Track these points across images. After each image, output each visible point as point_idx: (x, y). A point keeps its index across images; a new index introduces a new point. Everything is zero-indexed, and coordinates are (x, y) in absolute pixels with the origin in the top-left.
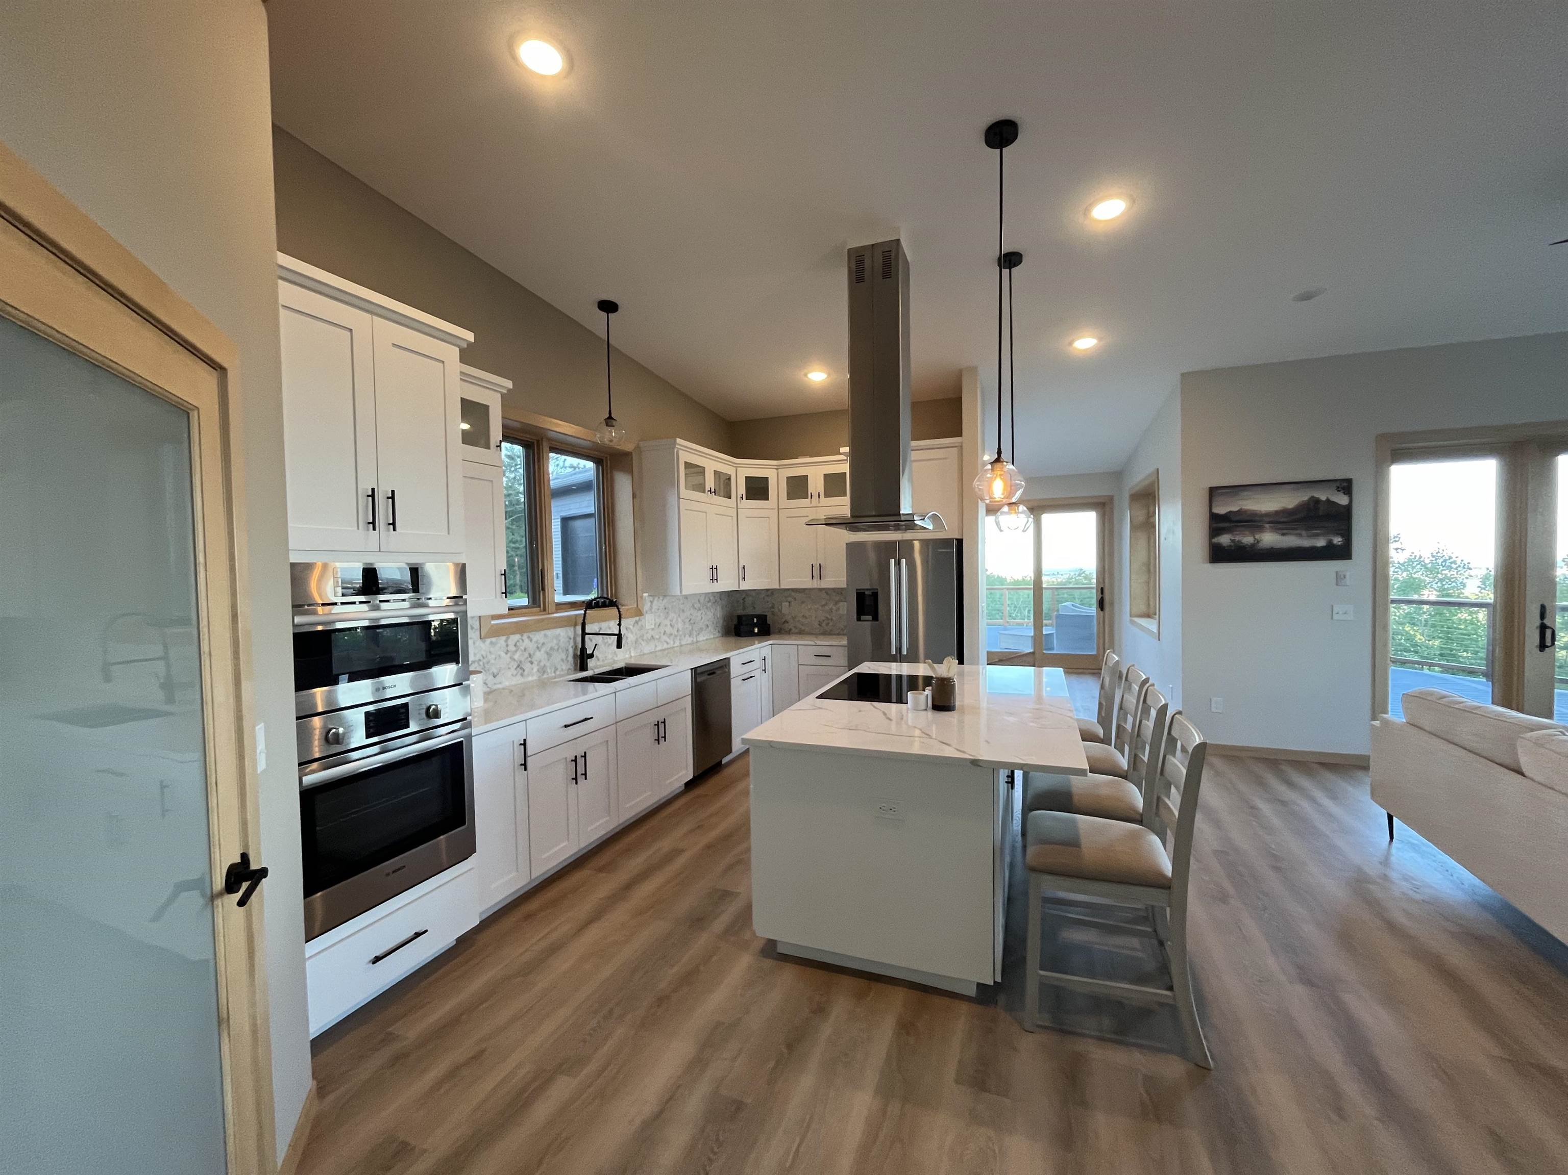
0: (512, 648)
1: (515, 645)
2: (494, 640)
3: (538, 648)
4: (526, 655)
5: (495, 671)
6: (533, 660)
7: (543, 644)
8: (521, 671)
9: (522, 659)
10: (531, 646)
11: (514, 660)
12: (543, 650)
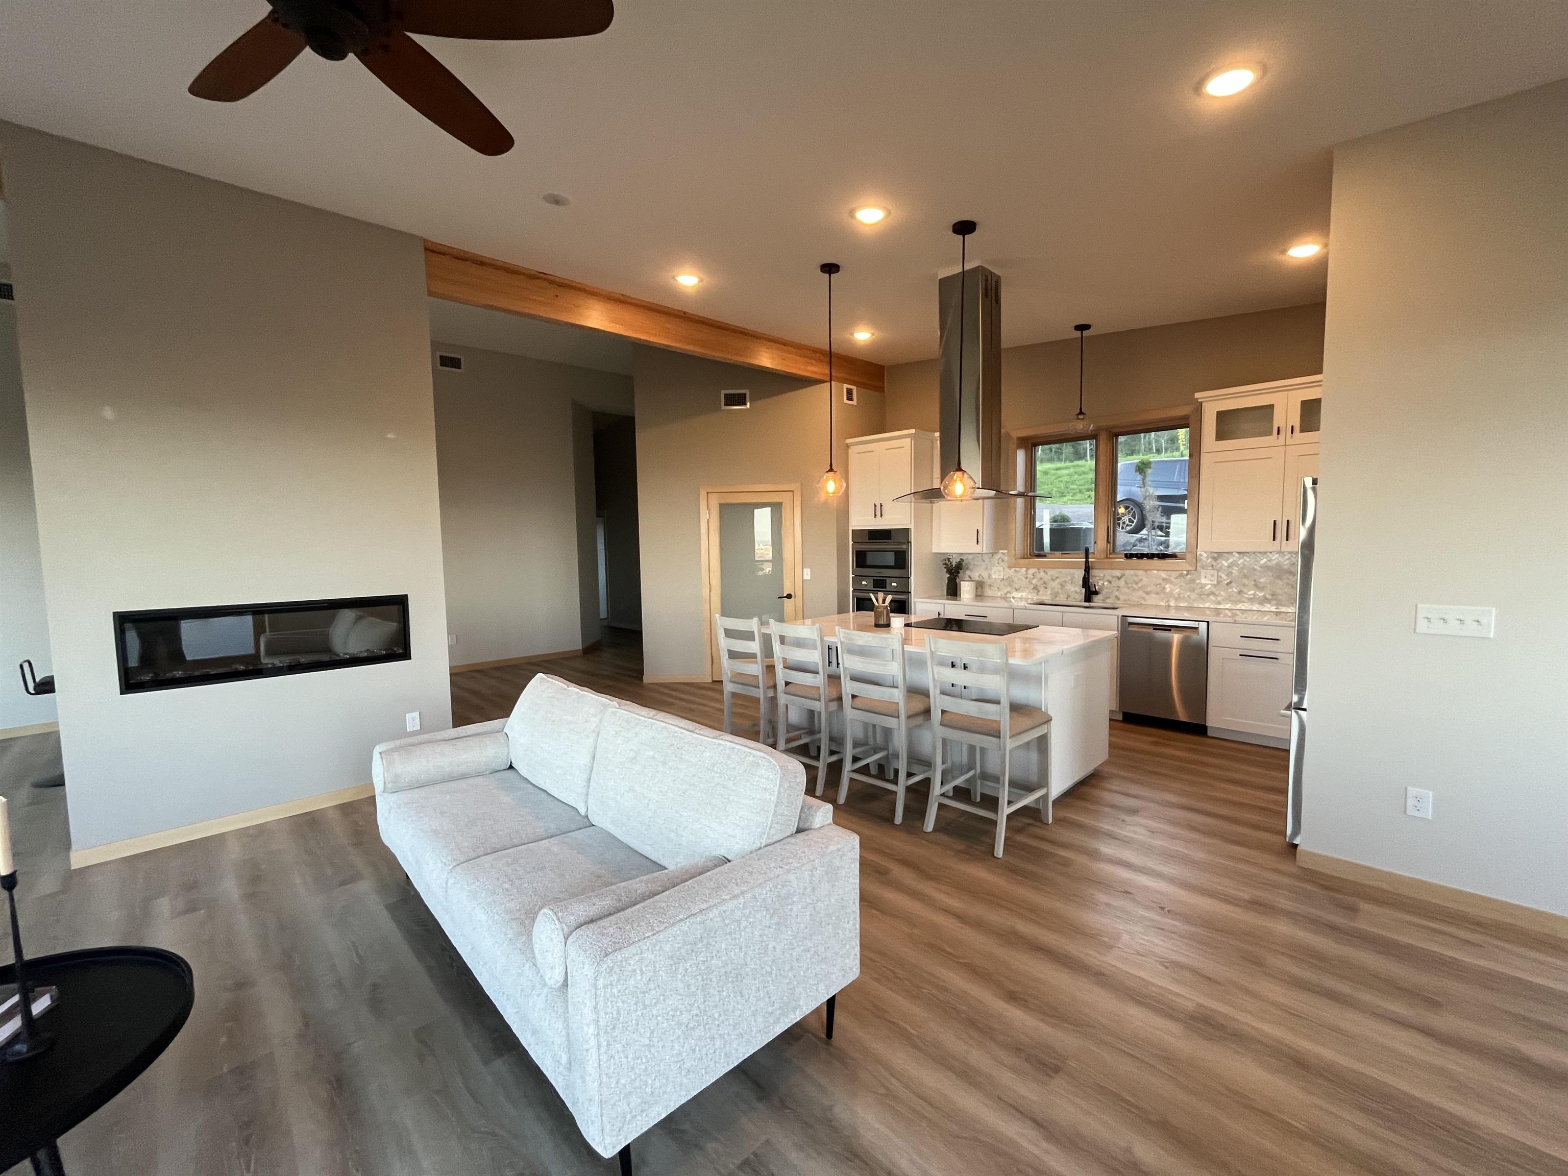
0: (1030, 576)
1: (1033, 575)
2: (1017, 569)
3: (1052, 579)
4: (1042, 582)
5: (1017, 587)
6: (1047, 586)
7: (1057, 578)
8: (1036, 591)
9: (1038, 584)
10: (1047, 578)
11: (1032, 583)
12: (1056, 582)
